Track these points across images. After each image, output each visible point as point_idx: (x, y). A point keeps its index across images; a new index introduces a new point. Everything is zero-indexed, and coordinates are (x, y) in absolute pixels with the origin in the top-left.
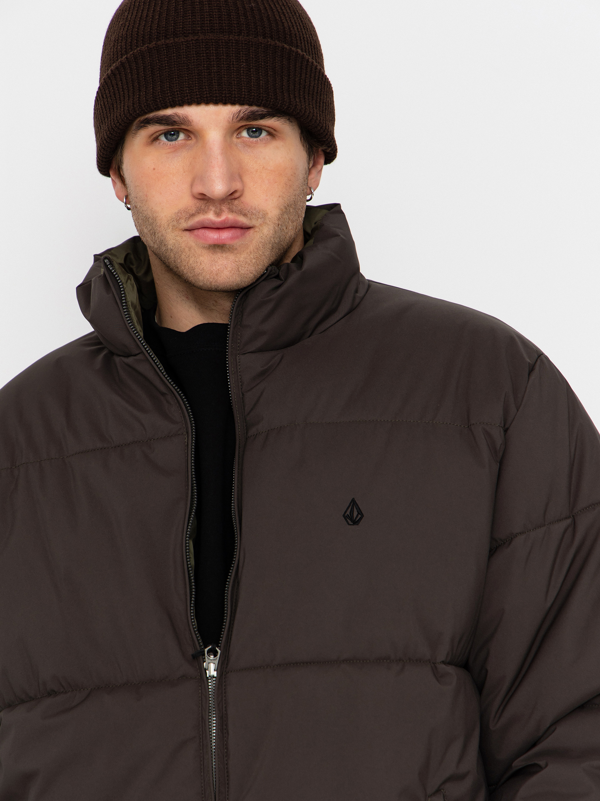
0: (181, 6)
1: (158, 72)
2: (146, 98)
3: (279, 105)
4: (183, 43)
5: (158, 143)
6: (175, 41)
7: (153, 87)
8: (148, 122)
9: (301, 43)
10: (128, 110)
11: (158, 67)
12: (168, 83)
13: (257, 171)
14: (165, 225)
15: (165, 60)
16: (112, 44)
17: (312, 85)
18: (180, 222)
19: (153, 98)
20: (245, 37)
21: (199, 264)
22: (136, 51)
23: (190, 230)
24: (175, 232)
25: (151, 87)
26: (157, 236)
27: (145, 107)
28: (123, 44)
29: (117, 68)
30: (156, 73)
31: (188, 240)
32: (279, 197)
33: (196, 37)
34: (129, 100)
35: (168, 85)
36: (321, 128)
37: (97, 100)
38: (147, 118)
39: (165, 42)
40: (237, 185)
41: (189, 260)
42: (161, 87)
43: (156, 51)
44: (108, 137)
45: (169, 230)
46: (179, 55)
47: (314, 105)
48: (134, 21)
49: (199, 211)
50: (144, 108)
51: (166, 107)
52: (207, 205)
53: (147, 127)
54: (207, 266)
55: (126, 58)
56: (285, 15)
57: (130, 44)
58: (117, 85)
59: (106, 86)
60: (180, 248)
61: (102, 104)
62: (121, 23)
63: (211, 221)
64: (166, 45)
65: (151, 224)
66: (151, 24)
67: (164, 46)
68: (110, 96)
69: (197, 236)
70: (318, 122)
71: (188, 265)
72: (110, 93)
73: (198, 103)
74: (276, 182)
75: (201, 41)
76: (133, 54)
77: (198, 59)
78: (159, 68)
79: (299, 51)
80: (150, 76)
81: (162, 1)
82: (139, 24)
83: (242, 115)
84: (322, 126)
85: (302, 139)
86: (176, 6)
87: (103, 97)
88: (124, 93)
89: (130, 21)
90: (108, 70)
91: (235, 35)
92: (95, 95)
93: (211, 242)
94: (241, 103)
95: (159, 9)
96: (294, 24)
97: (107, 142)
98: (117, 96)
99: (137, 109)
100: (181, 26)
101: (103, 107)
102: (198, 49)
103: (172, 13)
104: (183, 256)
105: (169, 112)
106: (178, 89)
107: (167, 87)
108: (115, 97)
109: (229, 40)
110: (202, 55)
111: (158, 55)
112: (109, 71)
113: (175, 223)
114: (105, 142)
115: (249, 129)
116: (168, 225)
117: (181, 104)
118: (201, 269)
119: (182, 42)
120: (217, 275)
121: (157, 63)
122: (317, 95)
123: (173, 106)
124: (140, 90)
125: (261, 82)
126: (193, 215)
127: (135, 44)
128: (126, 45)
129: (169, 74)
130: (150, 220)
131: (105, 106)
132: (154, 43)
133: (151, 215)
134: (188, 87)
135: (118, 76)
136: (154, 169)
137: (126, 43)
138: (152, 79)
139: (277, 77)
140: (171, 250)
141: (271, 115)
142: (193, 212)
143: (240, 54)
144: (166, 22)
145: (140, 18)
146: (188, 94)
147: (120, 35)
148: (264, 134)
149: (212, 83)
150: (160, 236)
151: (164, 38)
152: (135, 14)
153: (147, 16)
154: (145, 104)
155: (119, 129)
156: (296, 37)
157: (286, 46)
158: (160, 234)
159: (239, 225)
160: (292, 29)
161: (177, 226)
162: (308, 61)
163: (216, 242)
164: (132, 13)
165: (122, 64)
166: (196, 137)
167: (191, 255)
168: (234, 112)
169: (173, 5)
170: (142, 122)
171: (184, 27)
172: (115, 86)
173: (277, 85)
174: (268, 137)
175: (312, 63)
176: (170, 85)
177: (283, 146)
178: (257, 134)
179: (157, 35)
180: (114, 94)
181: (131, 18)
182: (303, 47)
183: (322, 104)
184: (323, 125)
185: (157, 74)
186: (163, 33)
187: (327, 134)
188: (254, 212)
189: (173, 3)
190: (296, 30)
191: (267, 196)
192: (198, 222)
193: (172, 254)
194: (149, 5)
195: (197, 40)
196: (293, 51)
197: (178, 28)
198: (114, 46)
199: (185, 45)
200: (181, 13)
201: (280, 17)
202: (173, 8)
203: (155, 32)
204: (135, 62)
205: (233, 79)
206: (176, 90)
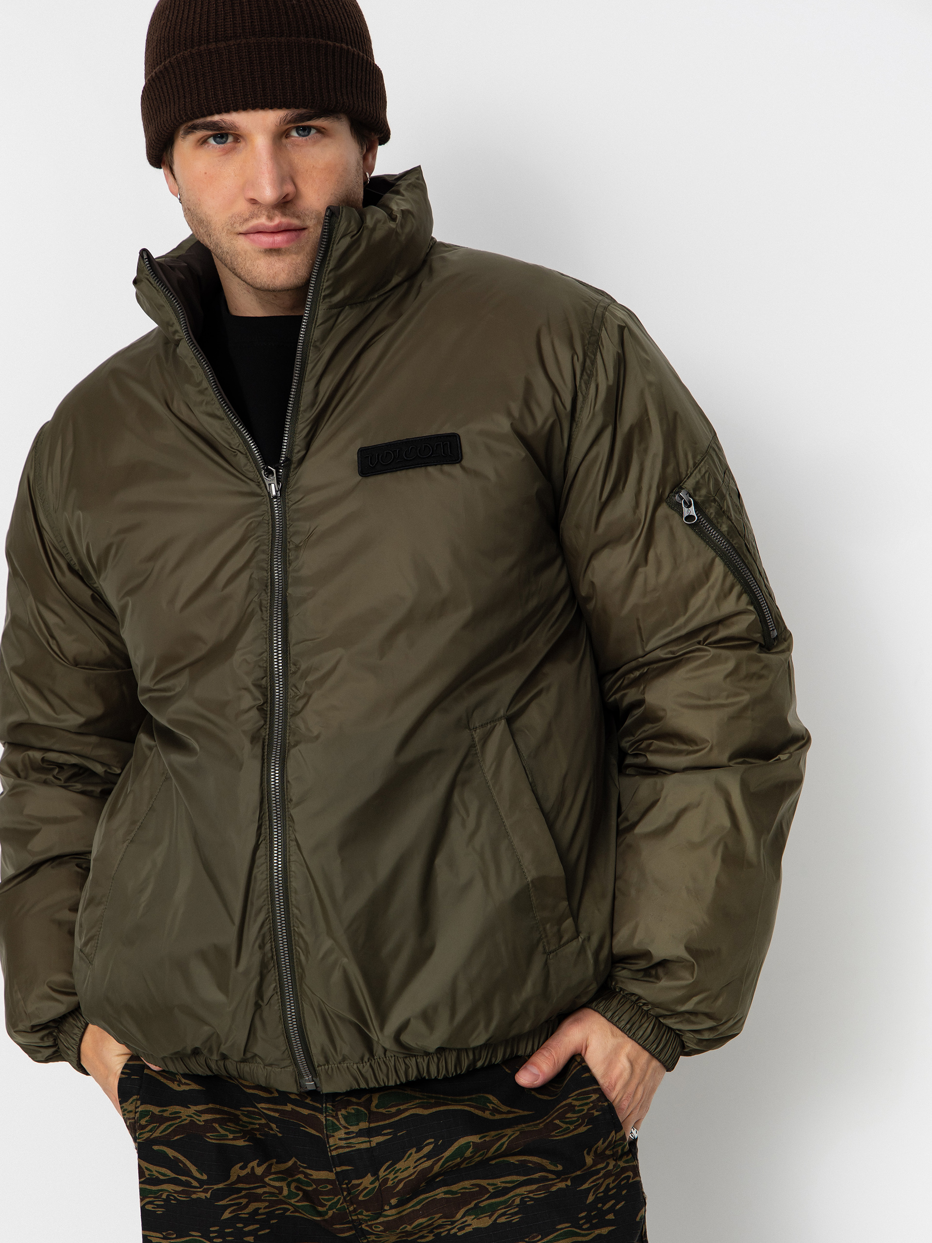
0: (221, 8)
1: (202, 78)
2: (191, 105)
3: (326, 106)
4: (226, 48)
5: (206, 146)
6: (217, 46)
7: (198, 93)
8: (194, 128)
9: (346, 35)
10: (174, 116)
11: (202, 72)
12: (213, 90)
13: (307, 171)
14: (220, 228)
15: (208, 66)
16: (155, 43)
17: (359, 77)
18: (234, 226)
19: (199, 105)
20: (288, 38)
21: (256, 267)
22: (179, 56)
23: (245, 234)
24: (230, 236)
25: (196, 93)
26: (212, 239)
27: (191, 114)
28: (166, 45)
29: (161, 72)
30: (200, 80)
31: (243, 244)
32: (331, 194)
33: (238, 41)
34: (174, 105)
35: (213, 93)
36: (372, 118)
37: (143, 98)
38: (194, 124)
39: (207, 47)
40: (289, 188)
41: (246, 263)
42: (206, 94)
43: (199, 56)
44: (156, 138)
45: (224, 234)
46: (222, 61)
47: (363, 98)
48: (176, 21)
49: (253, 216)
50: (190, 116)
51: (211, 114)
52: (260, 209)
53: (195, 132)
54: (264, 269)
55: (170, 62)
56: (327, 8)
57: (172, 47)
58: (162, 88)
59: (151, 87)
60: (235, 252)
61: (149, 105)
62: (162, 22)
63: (263, 224)
64: (208, 50)
65: (206, 227)
66: (193, 26)
67: (207, 51)
68: (156, 98)
69: (253, 241)
70: (368, 113)
71: (244, 268)
72: (155, 96)
73: (245, 109)
74: (327, 180)
75: (243, 45)
76: (176, 59)
77: (242, 64)
78: (203, 74)
79: (344, 46)
80: (194, 83)
81: (202, 2)
82: (181, 25)
83: (289, 118)
84: (373, 117)
85: (353, 132)
86: (216, 7)
87: (149, 98)
88: (169, 98)
89: (171, 21)
90: (152, 72)
91: (277, 37)
92: (141, 93)
93: (267, 246)
94: (288, 107)
95: (199, 11)
96: (338, 16)
97: (155, 142)
98: (163, 100)
99: (183, 116)
100: (223, 30)
101: (150, 108)
102: (241, 54)
103: (213, 15)
104: (239, 260)
105: (216, 118)
106: (223, 97)
107: (212, 94)
108: (161, 100)
109: (272, 43)
110: (245, 60)
111: (201, 60)
112: (153, 74)
113: (230, 227)
114: (153, 142)
115: (298, 129)
116: (223, 229)
117: (228, 111)
118: (258, 272)
119: (224, 47)
120: (274, 278)
121: (200, 69)
122: (366, 86)
123: (219, 112)
124: (185, 96)
125: (306, 83)
126: (246, 220)
127: (178, 47)
128: (168, 47)
129: (213, 81)
130: (205, 223)
131: (151, 107)
132: (197, 48)
133: (205, 219)
134: (233, 94)
135: (162, 80)
136: (206, 173)
137: (168, 44)
138: (197, 85)
139: (322, 76)
140: (227, 253)
141: (318, 116)
142: (247, 217)
143: (283, 57)
144: (208, 25)
145: (182, 19)
146: (234, 101)
147: (162, 35)
148: (313, 131)
149: (257, 89)
150: (215, 239)
151: (206, 41)
152: (175, 14)
153: (188, 17)
154: (191, 111)
155: (166, 132)
156: (340, 29)
157: (329, 42)
158: (215, 237)
159: (292, 227)
160: (335, 22)
161: (232, 230)
162: (354, 54)
163: (271, 247)
164: (173, 13)
165: (166, 68)
166: (244, 140)
167: (247, 259)
168: (280, 116)
169: (214, 7)
170: (190, 128)
171: (226, 30)
172: (160, 89)
173: (323, 85)
174: (317, 135)
175: (359, 54)
176: (215, 92)
177: (332, 142)
178: (306, 133)
179: (199, 39)
180: (160, 97)
181: (172, 18)
182: (348, 39)
183: (371, 93)
184: (373, 115)
185: (202, 80)
186: (205, 37)
187: (378, 122)
188: (307, 212)
189: (213, 4)
190: (340, 22)
191: (319, 195)
192: (253, 227)
193: (228, 257)
194: (189, 5)
195: (239, 44)
196: (338, 47)
197: (219, 32)
198: (156, 46)
199: (228, 49)
200: (222, 15)
201: (323, 11)
202: (213, 10)
203: (197, 36)
204: (179, 67)
205: (277, 83)
206: (220, 98)
